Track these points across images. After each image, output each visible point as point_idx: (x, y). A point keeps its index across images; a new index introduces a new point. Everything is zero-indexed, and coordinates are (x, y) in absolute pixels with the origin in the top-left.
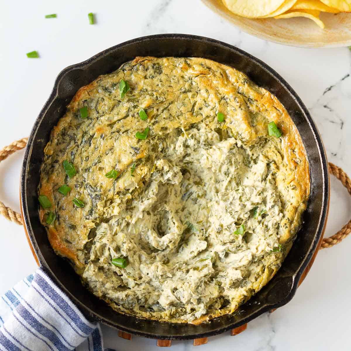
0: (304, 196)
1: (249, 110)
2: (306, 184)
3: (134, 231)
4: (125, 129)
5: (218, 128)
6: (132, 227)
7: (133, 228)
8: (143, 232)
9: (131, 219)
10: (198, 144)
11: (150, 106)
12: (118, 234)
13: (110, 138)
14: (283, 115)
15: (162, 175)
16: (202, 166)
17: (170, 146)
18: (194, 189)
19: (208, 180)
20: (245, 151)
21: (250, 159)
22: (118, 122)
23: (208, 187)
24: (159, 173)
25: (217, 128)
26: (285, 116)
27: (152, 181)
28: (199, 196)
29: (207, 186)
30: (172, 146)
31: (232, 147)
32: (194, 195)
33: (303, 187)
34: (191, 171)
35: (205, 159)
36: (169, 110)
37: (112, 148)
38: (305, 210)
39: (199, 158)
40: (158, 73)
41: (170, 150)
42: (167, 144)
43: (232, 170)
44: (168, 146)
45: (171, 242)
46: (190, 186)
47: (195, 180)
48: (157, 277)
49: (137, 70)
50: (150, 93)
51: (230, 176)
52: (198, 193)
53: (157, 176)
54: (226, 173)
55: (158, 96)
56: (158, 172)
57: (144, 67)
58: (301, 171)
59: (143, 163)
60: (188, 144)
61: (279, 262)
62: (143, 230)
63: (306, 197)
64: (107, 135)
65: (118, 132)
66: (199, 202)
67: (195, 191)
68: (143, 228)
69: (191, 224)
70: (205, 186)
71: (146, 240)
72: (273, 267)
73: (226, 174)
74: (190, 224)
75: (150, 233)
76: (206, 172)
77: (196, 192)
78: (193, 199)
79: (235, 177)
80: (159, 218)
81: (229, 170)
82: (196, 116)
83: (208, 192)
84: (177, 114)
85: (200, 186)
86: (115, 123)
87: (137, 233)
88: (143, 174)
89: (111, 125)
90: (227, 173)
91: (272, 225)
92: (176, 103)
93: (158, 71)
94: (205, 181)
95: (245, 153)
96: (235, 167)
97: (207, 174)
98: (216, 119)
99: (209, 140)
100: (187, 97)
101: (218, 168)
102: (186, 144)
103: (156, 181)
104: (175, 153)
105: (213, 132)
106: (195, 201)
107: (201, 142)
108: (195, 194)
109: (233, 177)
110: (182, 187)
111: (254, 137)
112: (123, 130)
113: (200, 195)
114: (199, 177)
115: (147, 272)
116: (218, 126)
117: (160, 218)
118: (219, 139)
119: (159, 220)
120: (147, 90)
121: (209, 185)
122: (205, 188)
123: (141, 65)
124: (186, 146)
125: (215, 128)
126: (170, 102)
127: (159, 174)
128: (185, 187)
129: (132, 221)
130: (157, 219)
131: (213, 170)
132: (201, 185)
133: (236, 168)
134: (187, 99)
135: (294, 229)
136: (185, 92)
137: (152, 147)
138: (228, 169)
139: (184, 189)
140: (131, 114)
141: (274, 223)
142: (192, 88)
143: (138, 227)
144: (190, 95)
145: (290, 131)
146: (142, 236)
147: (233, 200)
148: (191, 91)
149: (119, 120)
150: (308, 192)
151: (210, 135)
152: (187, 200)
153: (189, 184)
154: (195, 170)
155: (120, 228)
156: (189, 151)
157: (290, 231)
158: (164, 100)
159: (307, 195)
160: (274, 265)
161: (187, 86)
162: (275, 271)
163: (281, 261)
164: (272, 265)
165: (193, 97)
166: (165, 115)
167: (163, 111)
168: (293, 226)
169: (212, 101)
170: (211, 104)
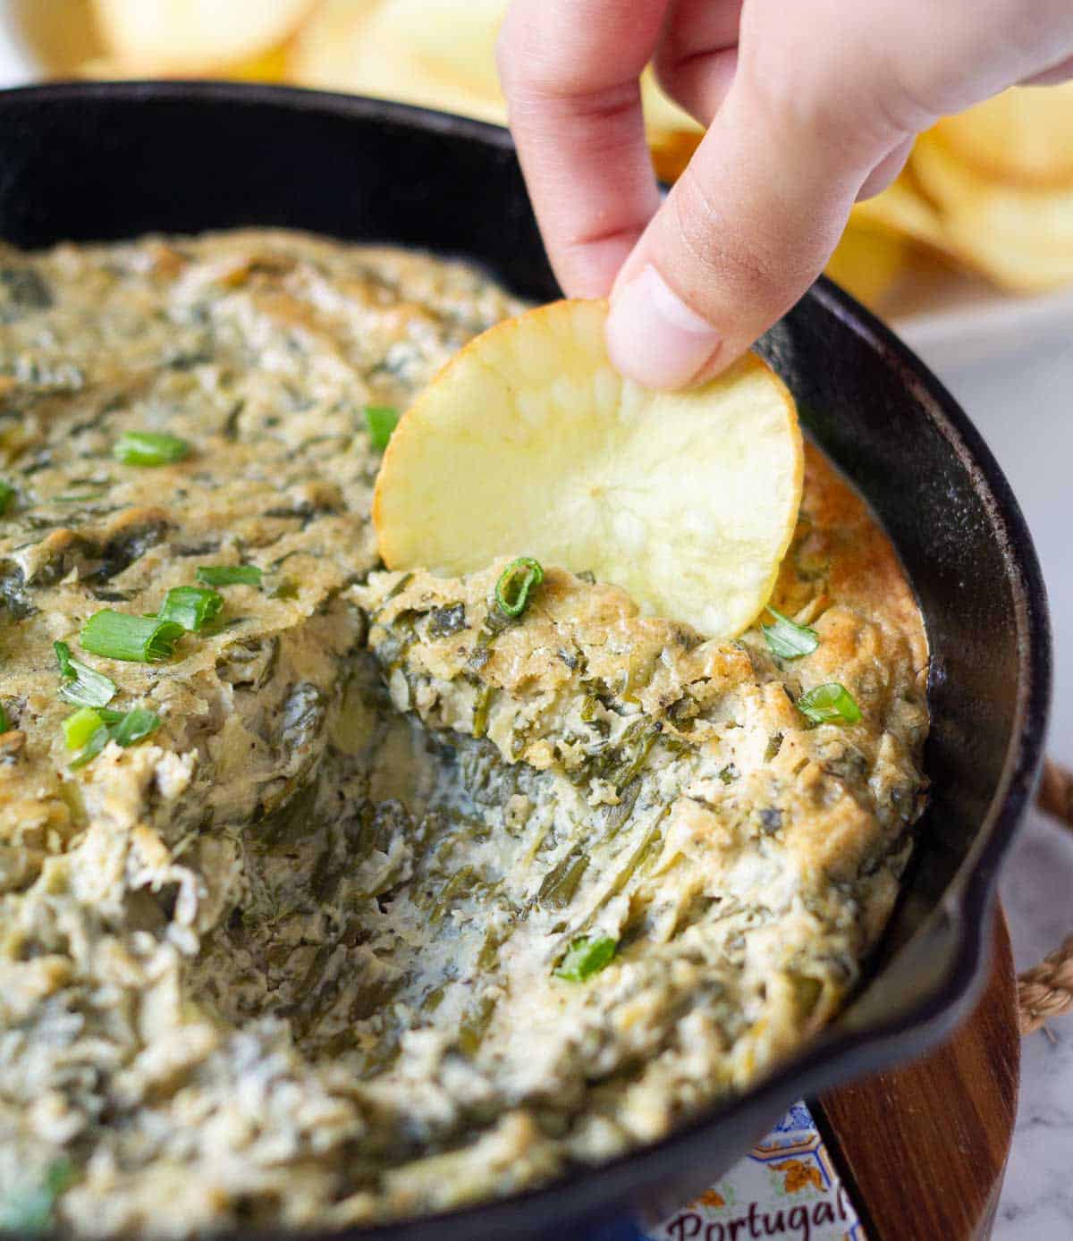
0: (902, 666)
33: (886, 630)
36: (104, 430)
40: (32, 303)
55: (42, 366)
63: (911, 671)
82: (253, 444)
93: (30, 293)
98: (360, 440)
100: (196, 385)
126: (109, 398)
134: (193, 395)
136: (180, 365)
148: (208, 360)
150: (919, 647)
158: (77, 382)
159: (918, 664)
160: (821, 958)
161: (188, 342)
162: (829, 990)
163: (852, 944)
164: (804, 960)
165: (226, 380)
166: (87, 442)
167: (76, 432)
168: (877, 784)
169: (325, 380)
170: (322, 392)
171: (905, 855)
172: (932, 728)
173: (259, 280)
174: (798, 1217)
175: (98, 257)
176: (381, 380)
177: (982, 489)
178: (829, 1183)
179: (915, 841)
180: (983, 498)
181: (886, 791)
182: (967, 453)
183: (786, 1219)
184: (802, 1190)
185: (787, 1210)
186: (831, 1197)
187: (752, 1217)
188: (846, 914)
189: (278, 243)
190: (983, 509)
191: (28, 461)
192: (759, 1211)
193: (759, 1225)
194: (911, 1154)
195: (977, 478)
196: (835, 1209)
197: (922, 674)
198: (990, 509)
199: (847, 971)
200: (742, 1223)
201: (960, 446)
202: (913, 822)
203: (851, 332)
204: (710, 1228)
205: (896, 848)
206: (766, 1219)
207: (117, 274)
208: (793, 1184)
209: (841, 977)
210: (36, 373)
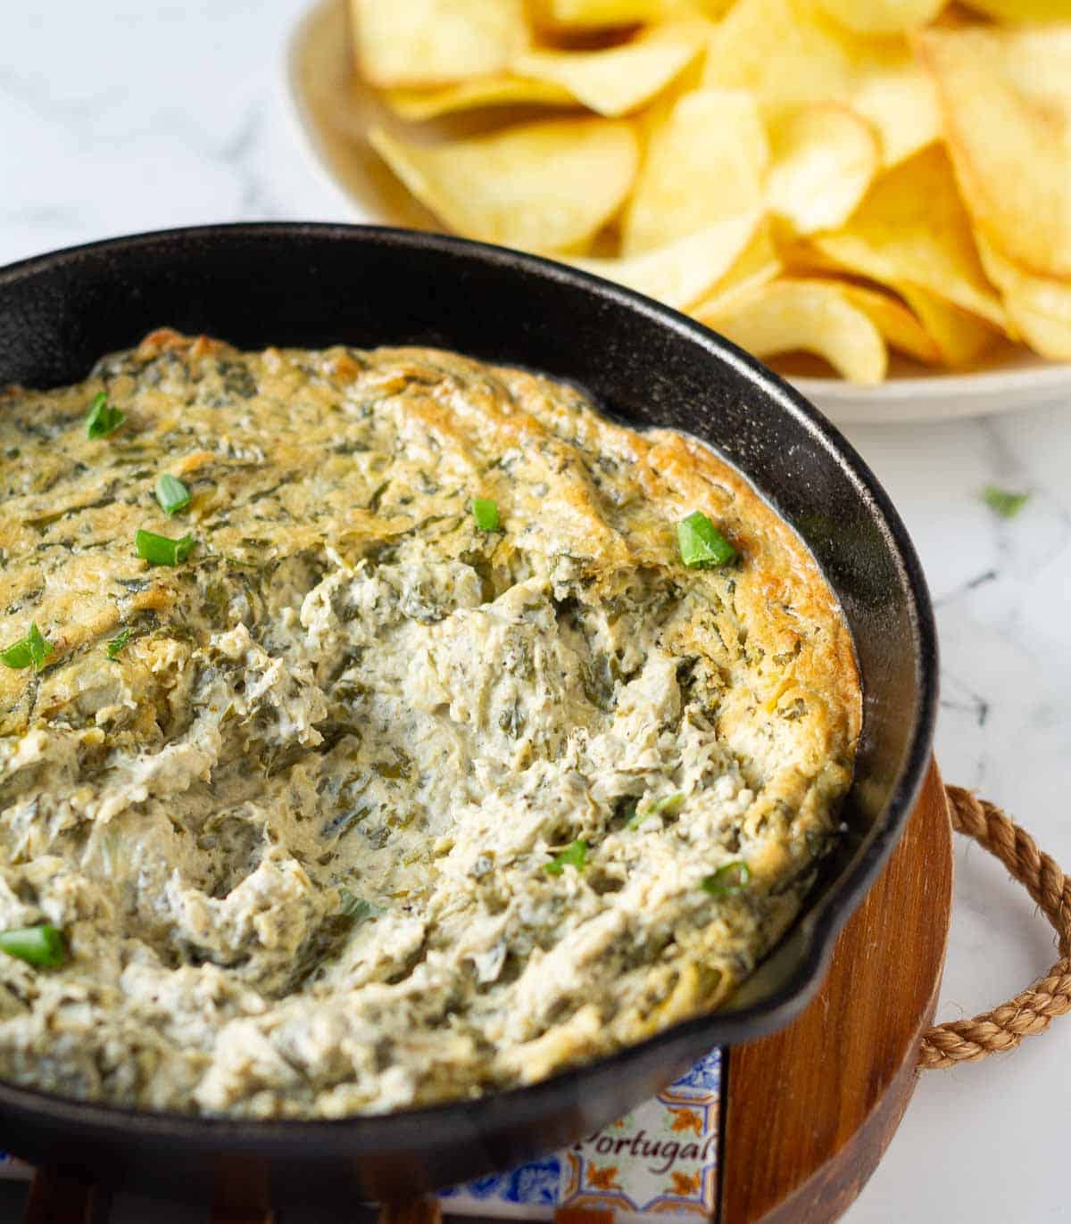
0: (839, 736)
1: (598, 493)
2: (846, 697)
3: (107, 863)
4: (97, 536)
5: (477, 551)
6: (99, 848)
7: (105, 853)
8: (146, 875)
9: (97, 803)
10: (393, 601)
11: (202, 470)
12: (36, 861)
13: (34, 561)
14: (739, 500)
15: (240, 687)
16: (411, 704)
17: (279, 615)
18: (376, 794)
19: (436, 758)
20: (587, 640)
21: (609, 673)
22: (69, 518)
23: (435, 787)
24: (227, 670)
25: (472, 550)
26: (746, 502)
27: (196, 715)
28: (394, 820)
29: (430, 785)
30: (287, 612)
31: (533, 601)
32: (376, 819)
33: (832, 706)
34: (361, 728)
35: (421, 665)
36: (278, 498)
37: (36, 594)
38: (848, 786)
39: (399, 673)
40: (240, 392)
41: (275, 629)
42: (265, 607)
43: (534, 701)
44: (270, 613)
45: (264, 908)
46: (357, 786)
47: (379, 757)
48: (196, 1008)
49: (161, 377)
50: (204, 439)
51: (528, 733)
52: (390, 807)
53: (217, 686)
54: (509, 722)
55: (237, 445)
56: (224, 666)
57: (187, 368)
58: (819, 658)
59: (163, 629)
60: (352, 599)
61: (741, 945)
62: (145, 868)
63: (846, 740)
64: (18, 555)
65: (68, 544)
66: (393, 843)
67: (380, 804)
68: (145, 855)
69: (358, 903)
70: (421, 786)
71: (155, 913)
72: (719, 964)
73: (507, 727)
74: (356, 899)
75: (174, 886)
76: (426, 725)
77: (384, 806)
78: (369, 832)
79: (547, 742)
80: (219, 866)
81: (521, 708)
82: (388, 518)
83: (434, 810)
84: (312, 510)
85: (399, 781)
86: (55, 518)
87: (120, 878)
88: (160, 661)
89: (40, 525)
90: (514, 722)
91: (710, 831)
92: (307, 482)
93: (240, 384)
94: (421, 767)
95: (590, 649)
96: (548, 692)
97: (430, 737)
98: (469, 523)
99: (439, 589)
100: (354, 467)
101: (475, 695)
102: (346, 600)
103: (214, 710)
104: (298, 640)
105: (456, 564)
106: (379, 838)
107: (406, 591)
108: (379, 814)
109: (540, 740)
110: (325, 793)
111: (620, 553)
112: (87, 539)
113: (401, 813)
114: (399, 751)
115: (153, 994)
116: (476, 545)
117: (225, 867)
118: (480, 594)
119: (219, 871)
120: (192, 431)
121: (441, 779)
122: (422, 797)
123: (174, 358)
124: (346, 614)
125: (462, 550)
126: (285, 474)
127: (227, 676)
128: (336, 790)
129: (98, 809)
130: (211, 869)
131: (454, 714)
132: (407, 778)
133: (552, 696)
134: (352, 475)
135: (802, 840)
136: (344, 450)
137: (203, 602)
138: (518, 701)
139: (331, 799)
140: (123, 495)
141: (716, 826)
142: (371, 438)
143: (126, 849)
144: (363, 461)
145: (767, 548)
146: (141, 894)
147: (539, 785)
148: (366, 449)
149: (75, 510)
150: (855, 722)
151: (442, 574)
152: (342, 835)
153: (357, 777)
154: (381, 724)
155: (45, 832)
156: (358, 633)
157: (785, 844)
158: (261, 460)
159: (851, 736)
160: (723, 955)
161: (353, 433)
162: (727, 978)
163: (751, 947)
164: (710, 955)
165: (376, 466)
166: (261, 508)
167: (255, 499)
168: (796, 827)
169: (451, 472)
170: (448, 481)
171: (810, 881)
172: (853, 787)
173: (412, 387)
174: (671, 1149)
175: (295, 358)
176: (494, 473)
177: (911, 606)
178: (706, 1130)
179: (819, 872)
180: (911, 614)
181: (801, 833)
182: (906, 578)
183: (660, 1149)
184: (684, 1131)
185: (665, 1141)
186: (701, 1143)
187: (638, 1140)
188: (750, 925)
189: (434, 358)
190: (910, 623)
191: (213, 520)
192: (645, 1138)
193: (640, 1147)
194: (776, 1126)
195: (909, 599)
196: (700, 1152)
197: (852, 744)
198: (914, 623)
199: (743, 965)
200: (628, 1142)
201: (903, 572)
202: (821, 857)
203: (842, 472)
204: (604, 1140)
205: (803, 875)
206: (647, 1145)
207: (308, 373)
208: (678, 1126)
209: (739, 968)
210: (231, 450)
